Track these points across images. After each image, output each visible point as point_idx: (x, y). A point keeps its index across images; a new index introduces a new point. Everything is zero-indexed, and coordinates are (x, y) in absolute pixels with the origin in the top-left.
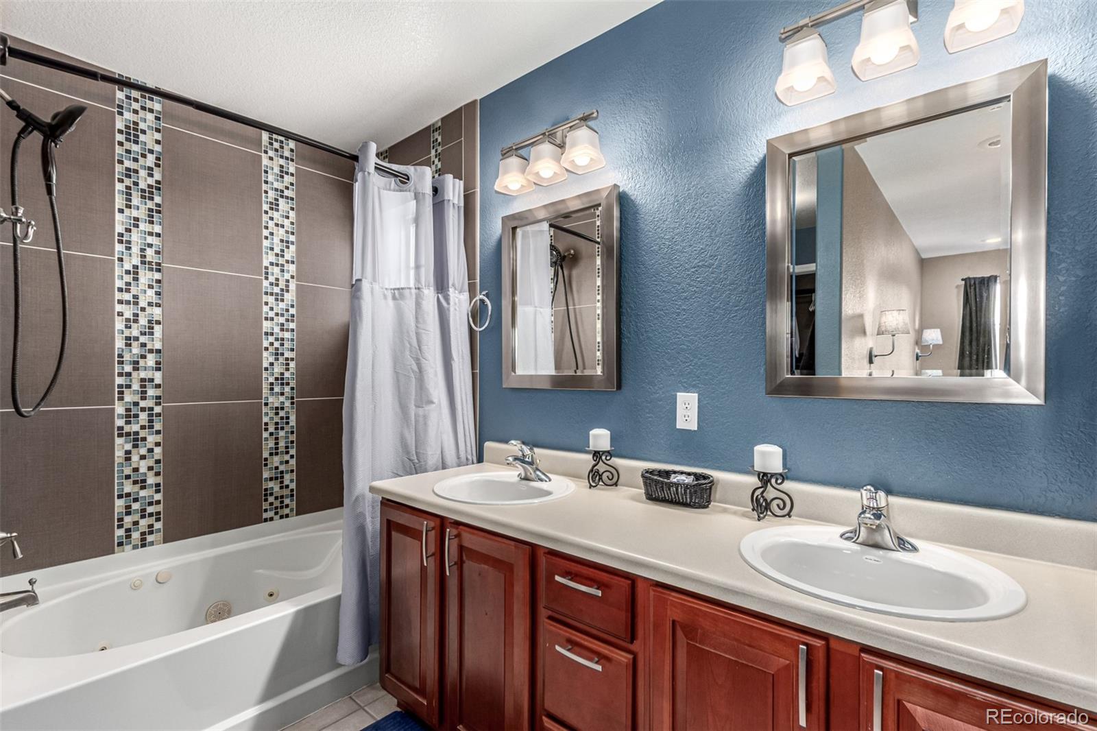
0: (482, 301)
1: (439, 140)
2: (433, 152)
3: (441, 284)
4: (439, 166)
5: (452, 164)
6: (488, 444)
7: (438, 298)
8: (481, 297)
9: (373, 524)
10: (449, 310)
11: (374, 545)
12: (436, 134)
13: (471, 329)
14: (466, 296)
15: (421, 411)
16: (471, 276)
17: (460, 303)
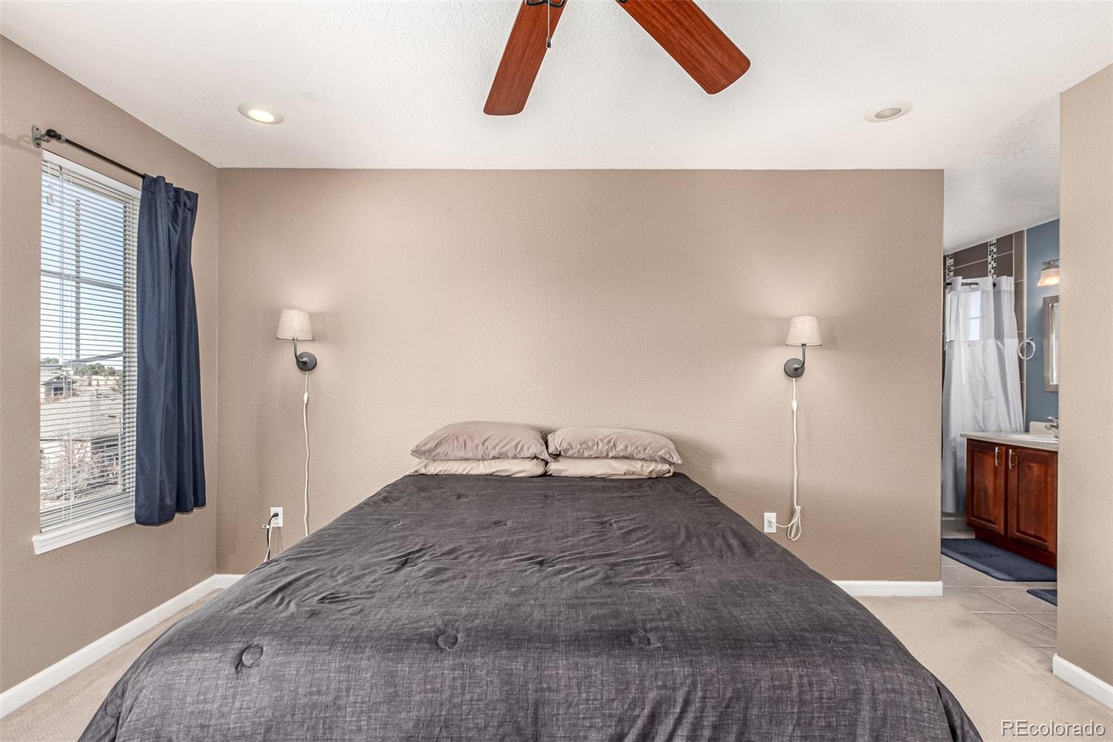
0: (1029, 344)
1: (995, 250)
2: (990, 257)
3: (999, 335)
4: (995, 265)
5: (1004, 268)
6: (1031, 423)
7: (997, 344)
8: (1028, 341)
9: (963, 454)
10: (1004, 349)
11: (963, 464)
12: (992, 248)
13: (1020, 358)
14: (1016, 340)
15: (986, 403)
16: (1020, 327)
17: (1012, 346)
